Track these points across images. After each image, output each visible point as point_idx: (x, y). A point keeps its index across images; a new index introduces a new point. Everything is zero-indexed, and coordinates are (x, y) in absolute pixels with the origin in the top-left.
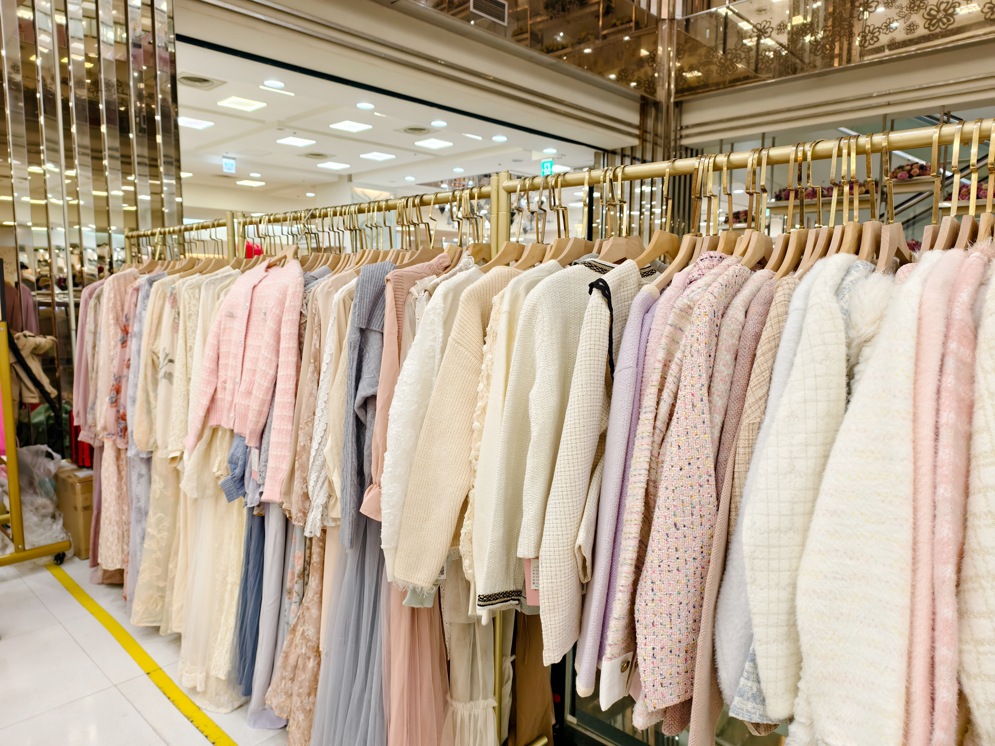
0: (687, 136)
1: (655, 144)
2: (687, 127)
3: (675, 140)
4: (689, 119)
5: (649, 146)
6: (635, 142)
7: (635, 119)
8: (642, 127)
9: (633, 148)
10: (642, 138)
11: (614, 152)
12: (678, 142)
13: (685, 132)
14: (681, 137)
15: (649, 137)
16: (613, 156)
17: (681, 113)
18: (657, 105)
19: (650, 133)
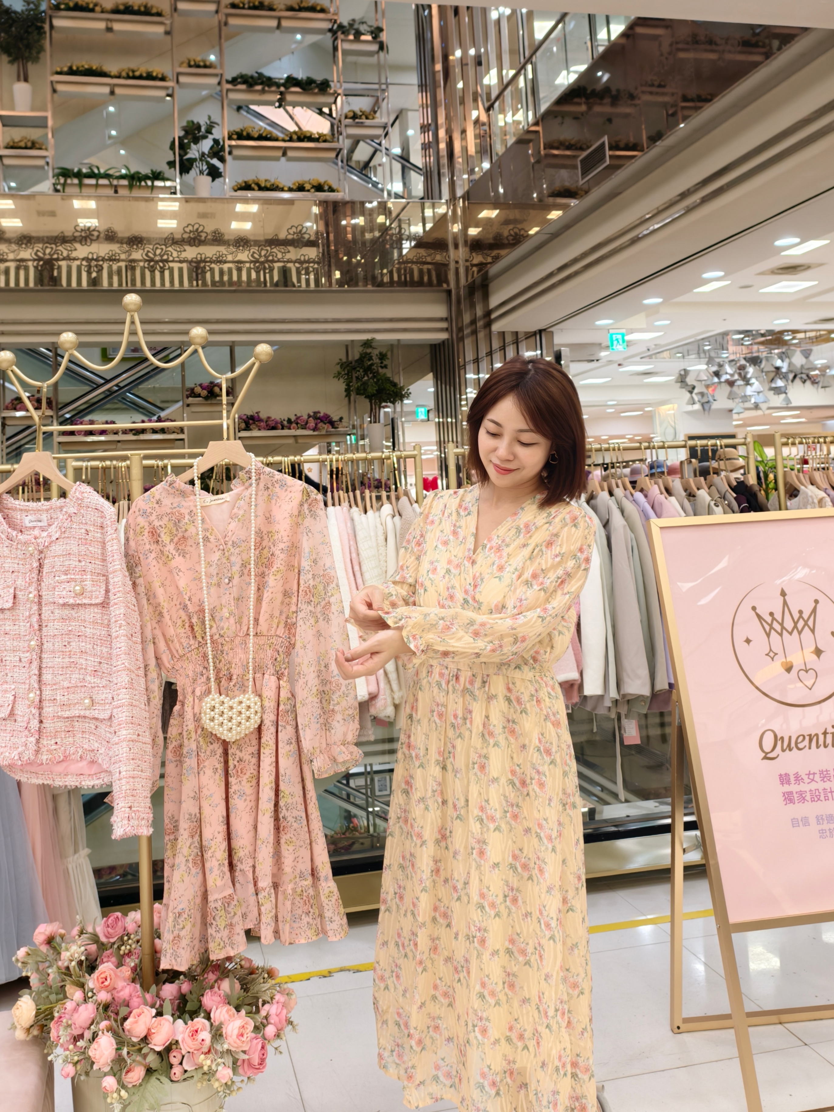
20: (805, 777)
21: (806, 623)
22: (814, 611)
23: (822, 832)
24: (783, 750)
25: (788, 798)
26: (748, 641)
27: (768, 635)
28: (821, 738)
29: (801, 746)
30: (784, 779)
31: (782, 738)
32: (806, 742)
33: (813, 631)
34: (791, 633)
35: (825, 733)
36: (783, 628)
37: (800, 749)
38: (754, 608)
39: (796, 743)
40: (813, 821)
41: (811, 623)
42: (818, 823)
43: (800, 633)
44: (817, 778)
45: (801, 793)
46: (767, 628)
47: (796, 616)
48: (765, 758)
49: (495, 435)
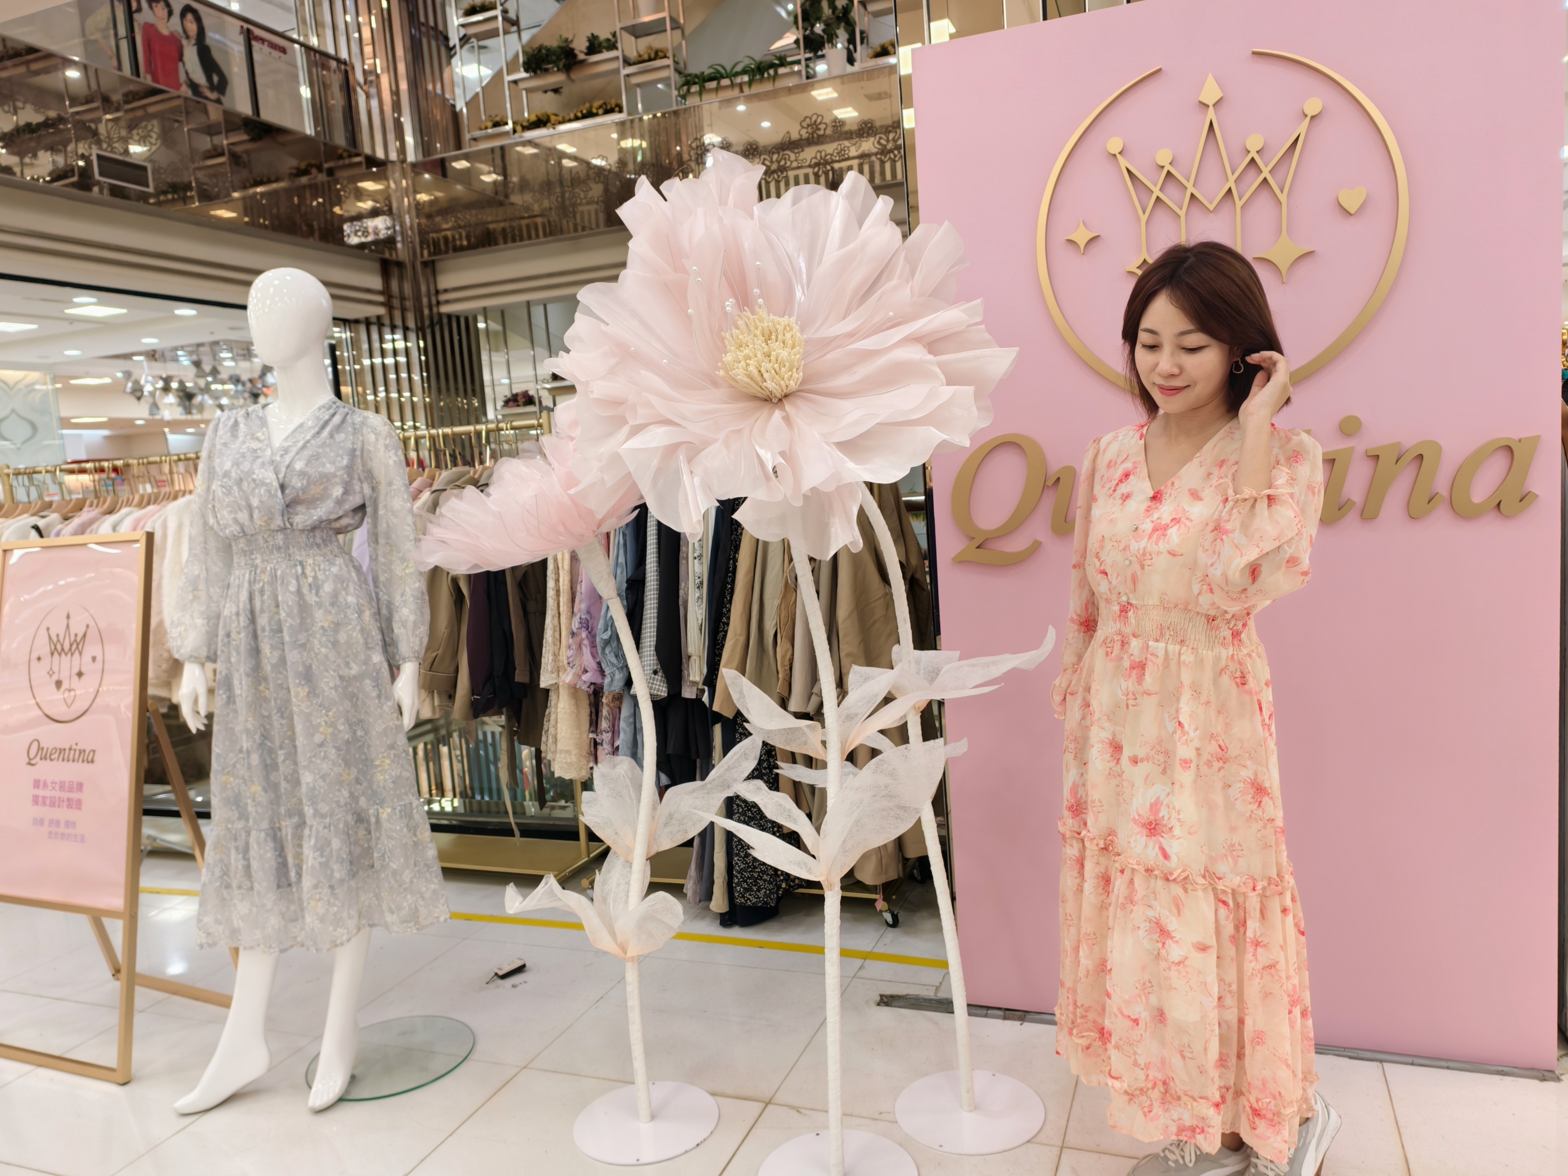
0: (447, 302)
1: (403, 310)
2: (446, 291)
3: (430, 307)
4: (446, 281)
5: (397, 314)
6: (381, 311)
7: (376, 282)
8: (386, 291)
9: (379, 318)
10: (388, 305)
11: (357, 322)
12: (435, 310)
13: (443, 297)
14: (438, 303)
15: (396, 302)
16: (357, 325)
17: (434, 274)
18: (400, 264)
19: (396, 297)
20: (49, 785)
21: (77, 647)
22: (84, 636)
23: (50, 833)
24: (41, 759)
25: (36, 800)
26: (39, 659)
27: (52, 654)
28: (67, 751)
29: (53, 757)
30: (37, 784)
31: (43, 749)
32: (56, 756)
33: (80, 653)
34: (66, 654)
35: (70, 749)
36: (63, 649)
37: (51, 760)
38: (48, 629)
39: (51, 754)
40: (46, 823)
41: (80, 646)
42: (50, 826)
43: (72, 654)
44: (57, 787)
45: (44, 798)
46: (53, 647)
47: (73, 638)
48: (29, 764)
49: (1153, 348)
